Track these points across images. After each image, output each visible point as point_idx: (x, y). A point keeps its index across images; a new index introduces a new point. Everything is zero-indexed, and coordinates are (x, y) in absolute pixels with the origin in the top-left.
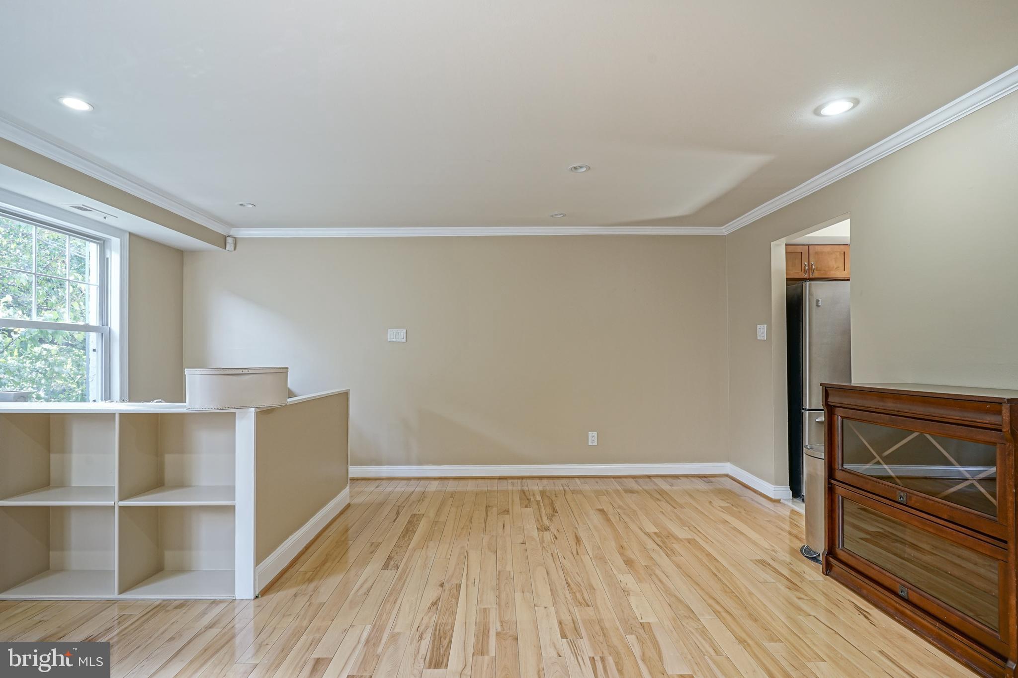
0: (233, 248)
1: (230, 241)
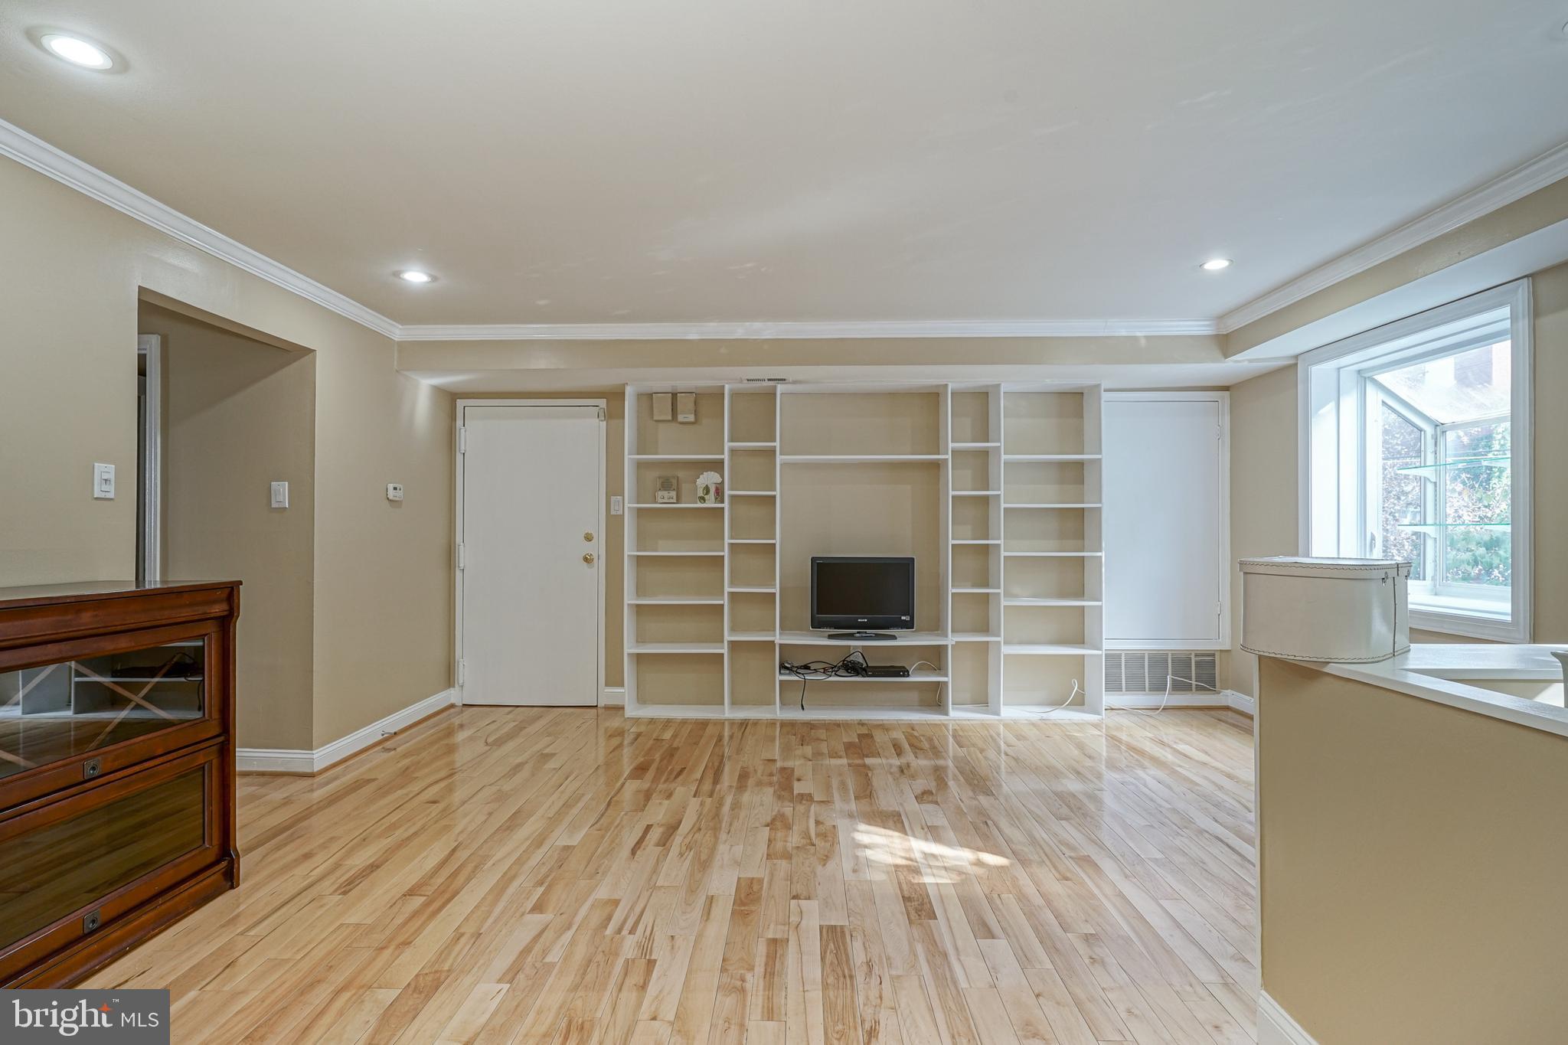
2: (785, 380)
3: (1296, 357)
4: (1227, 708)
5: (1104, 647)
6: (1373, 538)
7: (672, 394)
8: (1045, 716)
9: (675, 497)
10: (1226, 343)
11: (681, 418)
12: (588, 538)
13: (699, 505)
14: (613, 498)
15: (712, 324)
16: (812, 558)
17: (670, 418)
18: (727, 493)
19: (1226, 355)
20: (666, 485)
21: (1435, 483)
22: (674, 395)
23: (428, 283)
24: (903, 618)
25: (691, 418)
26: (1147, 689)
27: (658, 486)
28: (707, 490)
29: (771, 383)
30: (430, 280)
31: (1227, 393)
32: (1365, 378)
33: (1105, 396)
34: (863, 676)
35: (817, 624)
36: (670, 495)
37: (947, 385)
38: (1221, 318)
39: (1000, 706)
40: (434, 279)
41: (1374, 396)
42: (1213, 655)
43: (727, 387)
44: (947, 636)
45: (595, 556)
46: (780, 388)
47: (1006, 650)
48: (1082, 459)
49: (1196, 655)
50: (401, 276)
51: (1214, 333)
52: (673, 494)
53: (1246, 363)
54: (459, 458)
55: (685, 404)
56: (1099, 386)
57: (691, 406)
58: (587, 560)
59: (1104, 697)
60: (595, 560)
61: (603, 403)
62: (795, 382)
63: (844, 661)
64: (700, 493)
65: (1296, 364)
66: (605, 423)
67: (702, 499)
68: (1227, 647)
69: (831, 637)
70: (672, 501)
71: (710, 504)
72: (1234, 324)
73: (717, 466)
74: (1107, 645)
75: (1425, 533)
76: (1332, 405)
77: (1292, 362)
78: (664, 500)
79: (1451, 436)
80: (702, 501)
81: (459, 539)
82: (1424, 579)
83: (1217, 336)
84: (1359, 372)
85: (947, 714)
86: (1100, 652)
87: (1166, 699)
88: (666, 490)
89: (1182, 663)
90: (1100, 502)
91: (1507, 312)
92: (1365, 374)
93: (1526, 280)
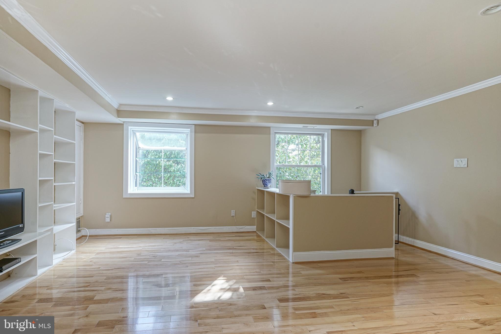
0: (376, 125)
1: (375, 122)
3: (124, 122)
4: (83, 236)
19: (118, 117)
24: (21, 226)
31: (83, 125)
37: (38, 91)
42: (80, 218)
44: (36, 231)
51: (117, 108)
56: (75, 112)
68: (82, 215)
76: (130, 138)
77: (122, 123)
84: (133, 130)
86: (74, 224)
91: (189, 130)
92: (135, 132)
93: (194, 125)
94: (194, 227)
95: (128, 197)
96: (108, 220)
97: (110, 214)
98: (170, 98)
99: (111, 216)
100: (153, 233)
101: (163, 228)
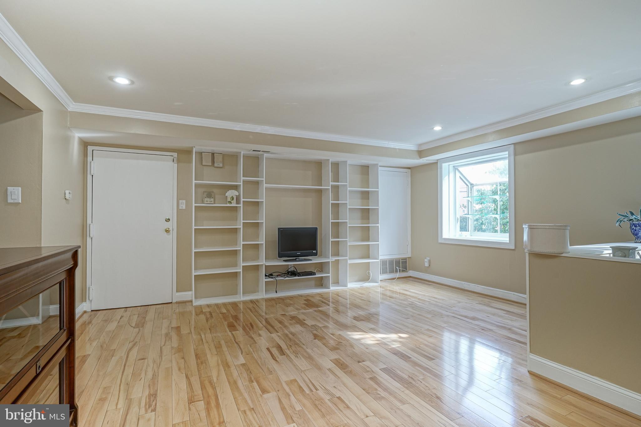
2: (270, 152)
3: (438, 160)
4: (410, 277)
5: (380, 258)
6: (458, 219)
7: (212, 153)
8: (362, 285)
9: (213, 201)
10: (421, 153)
11: (216, 165)
12: (168, 220)
13: (228, 205)
14: (180, 201)
15: (248, 124)
16: (279, 228)
17: (211, 164)
18: (242, 200)
19: (421, 158)
20: (209, 195)
21: (471, 202)
22: (213, 154)
23: (129, 85)
24: (314, 252)
25: (221, 165)
26: (395, 272)
27: (205, 195)
28: (233, 198)
29: (262, 153)
30: (130, 83)
31: (410, 170)
32: (456, 169)
33: (380, 168)
34: (299, 276)
35: (280, 256)
36: (211, 200)
37: (329, 160)
38: (420, 145)
39: (347, 283)
40: (132, 82)
41: (458, 175)
42: (406, 259)
43: (242, 152)
44: (329, 258)
45: (171, 229)
46: (266, 155)
47: (350, 262)
48: (369, 190)
49: (402, 260)
50: (114, 79)
51: (417, 150)
52: (212, 200)
53: (425, 161)
54: (89, 177)
55: (218, 159)
56: (378, 164)
57: (221, 159)
58: (167, 231)
59: (380, 276)
60: (171, 232)
61: (175, 155)
62: (272, 153)
63: (287, 271)
64: (229, 200)
65: (438, 162)
66: (177, 164)
67: (230, 202)
68: (410, 256)
69: (285, 261)
70: (211, 203)
71: (234, 204)
72: (424, 148)
73: (236, 188)
74: (381, 257)
75: (468, 217)
76: (447, 176)
77: (437, 162)
78: (208, 203)
79: (475, 188)
80: (230, 203)
81: (89, 221)
82: (469, 231)
83: (418, 150)
84: (454, 166)
85: (329, 289)
86: (378, 260)
87: (398, 275)
88: (209, 198)
89: (398, 262)
90: (378, 206)
91: (507, 153)
92: (456, 168)
93: (513, 145)
94: (514, 293)
95: (442, 242)
96: (427, 265)
97: (429, 258)
98: (438, 128)
99: (430, 261)
100: (465, 289)
101: (476, 285)
